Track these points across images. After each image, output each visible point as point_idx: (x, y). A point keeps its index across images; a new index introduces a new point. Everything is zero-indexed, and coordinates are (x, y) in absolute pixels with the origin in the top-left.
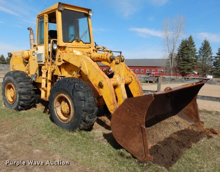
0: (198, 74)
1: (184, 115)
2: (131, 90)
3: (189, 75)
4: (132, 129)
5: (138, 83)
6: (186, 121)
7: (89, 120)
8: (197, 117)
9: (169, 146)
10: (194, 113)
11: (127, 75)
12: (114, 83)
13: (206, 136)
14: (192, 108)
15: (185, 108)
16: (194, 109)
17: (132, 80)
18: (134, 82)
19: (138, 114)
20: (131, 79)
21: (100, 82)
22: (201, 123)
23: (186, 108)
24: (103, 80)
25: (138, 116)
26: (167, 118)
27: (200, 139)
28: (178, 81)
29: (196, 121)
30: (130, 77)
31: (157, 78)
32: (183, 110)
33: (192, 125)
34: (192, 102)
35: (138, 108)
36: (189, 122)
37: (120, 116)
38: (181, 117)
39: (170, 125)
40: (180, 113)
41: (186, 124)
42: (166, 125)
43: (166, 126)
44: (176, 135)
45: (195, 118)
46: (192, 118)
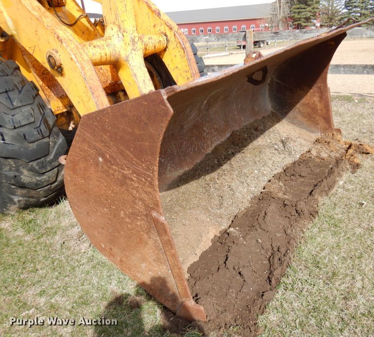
0: (321, 26)
1: (300, 117)
2: (169, 70)
3: (308, 28)
4: (128, 220)
5: (183, 49)
6: (304, 131)
7: (38, 178)
8: (328, 119)
9: (260, 230)
10: (321, 110)
11: (154, 26)
12: (103, 54)
13: (348, 166)
14: (316, 99)
15: (301, 101)
16: (320, 102)
17: (168, 41)
18: (175, 46)
19: (134, 172)
20: (163, 39)
21: (50, 56)
22: (335, 133)
23: (304, 100)
24: (56, 48)
25: (135, 179)
26: (261, 134)
27: (338, 179)
28: (287, 37)
29: (325, 130)
30: (162, 33)
31: (244, 33)
32: (298, 106)
33: (317, 141)
34: (318, 84)
35: (127, 152)
36: (310, 132)
37: (85, 180)
38: (293, 124)
39: (268, 152)
40: (291, 114)
41: (305, 140)
42: (257, 154)
43: (257, 159)
44: (281, 184)
45: (322, 124)
46: (316, 123)
